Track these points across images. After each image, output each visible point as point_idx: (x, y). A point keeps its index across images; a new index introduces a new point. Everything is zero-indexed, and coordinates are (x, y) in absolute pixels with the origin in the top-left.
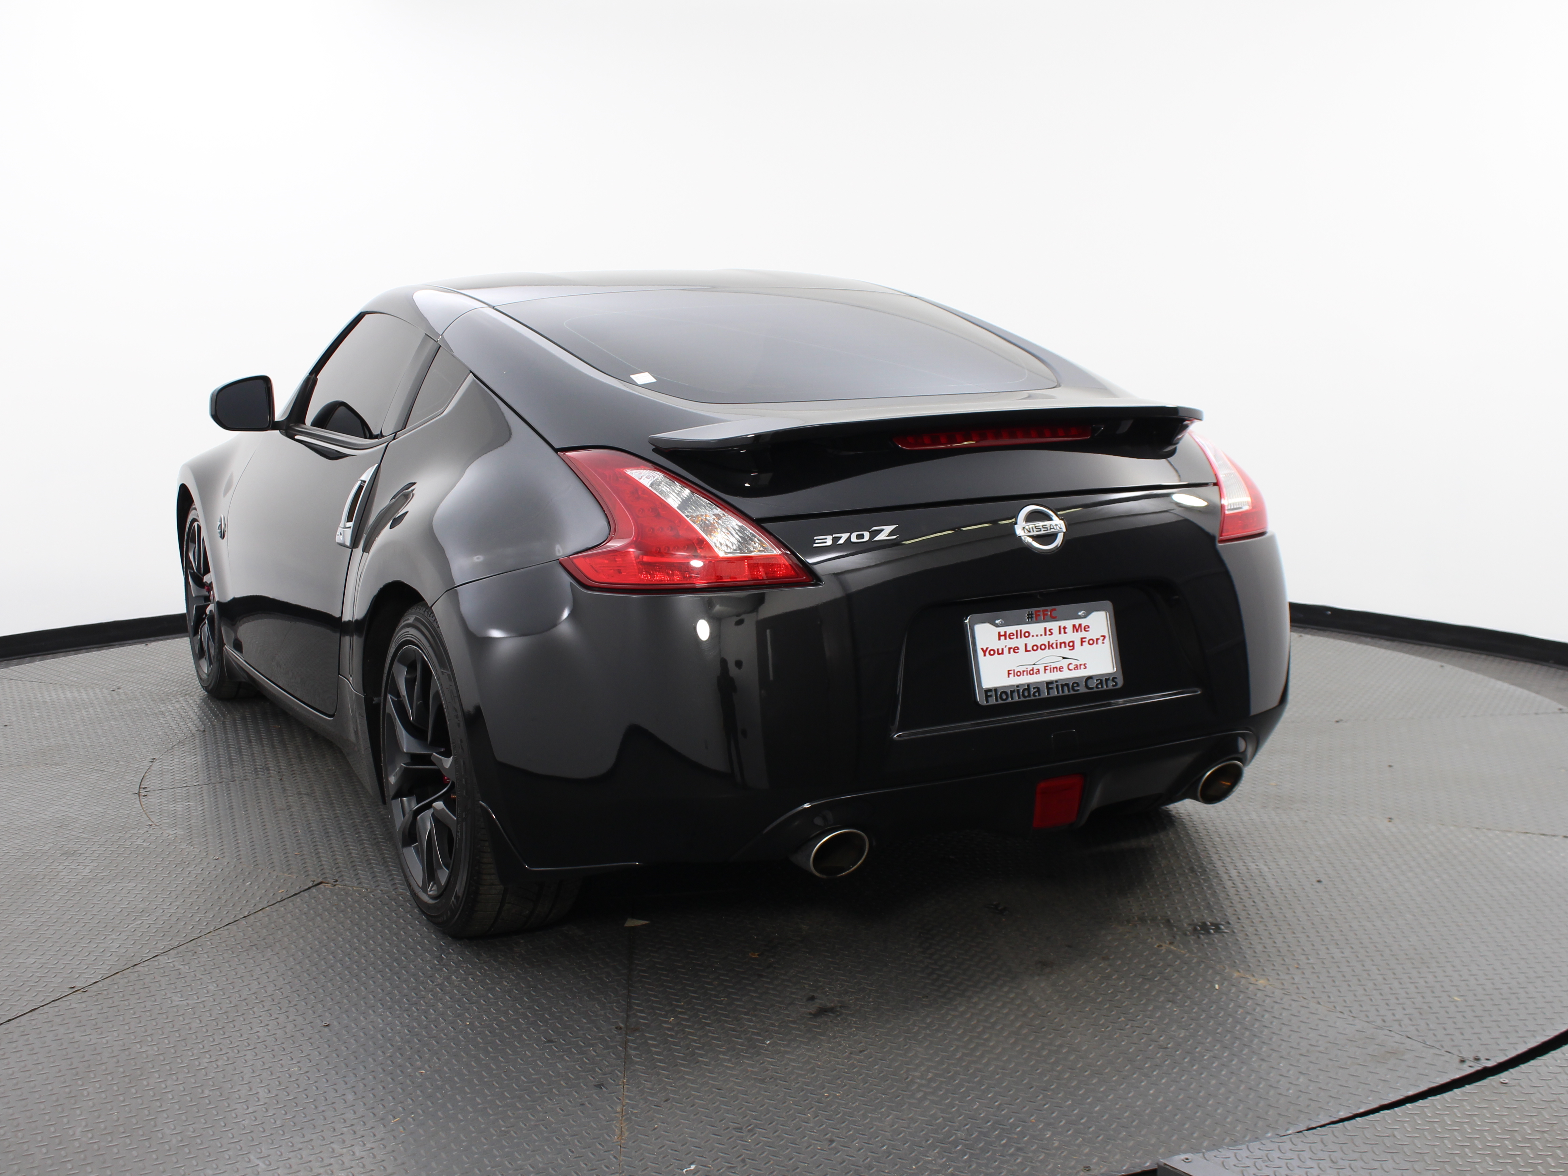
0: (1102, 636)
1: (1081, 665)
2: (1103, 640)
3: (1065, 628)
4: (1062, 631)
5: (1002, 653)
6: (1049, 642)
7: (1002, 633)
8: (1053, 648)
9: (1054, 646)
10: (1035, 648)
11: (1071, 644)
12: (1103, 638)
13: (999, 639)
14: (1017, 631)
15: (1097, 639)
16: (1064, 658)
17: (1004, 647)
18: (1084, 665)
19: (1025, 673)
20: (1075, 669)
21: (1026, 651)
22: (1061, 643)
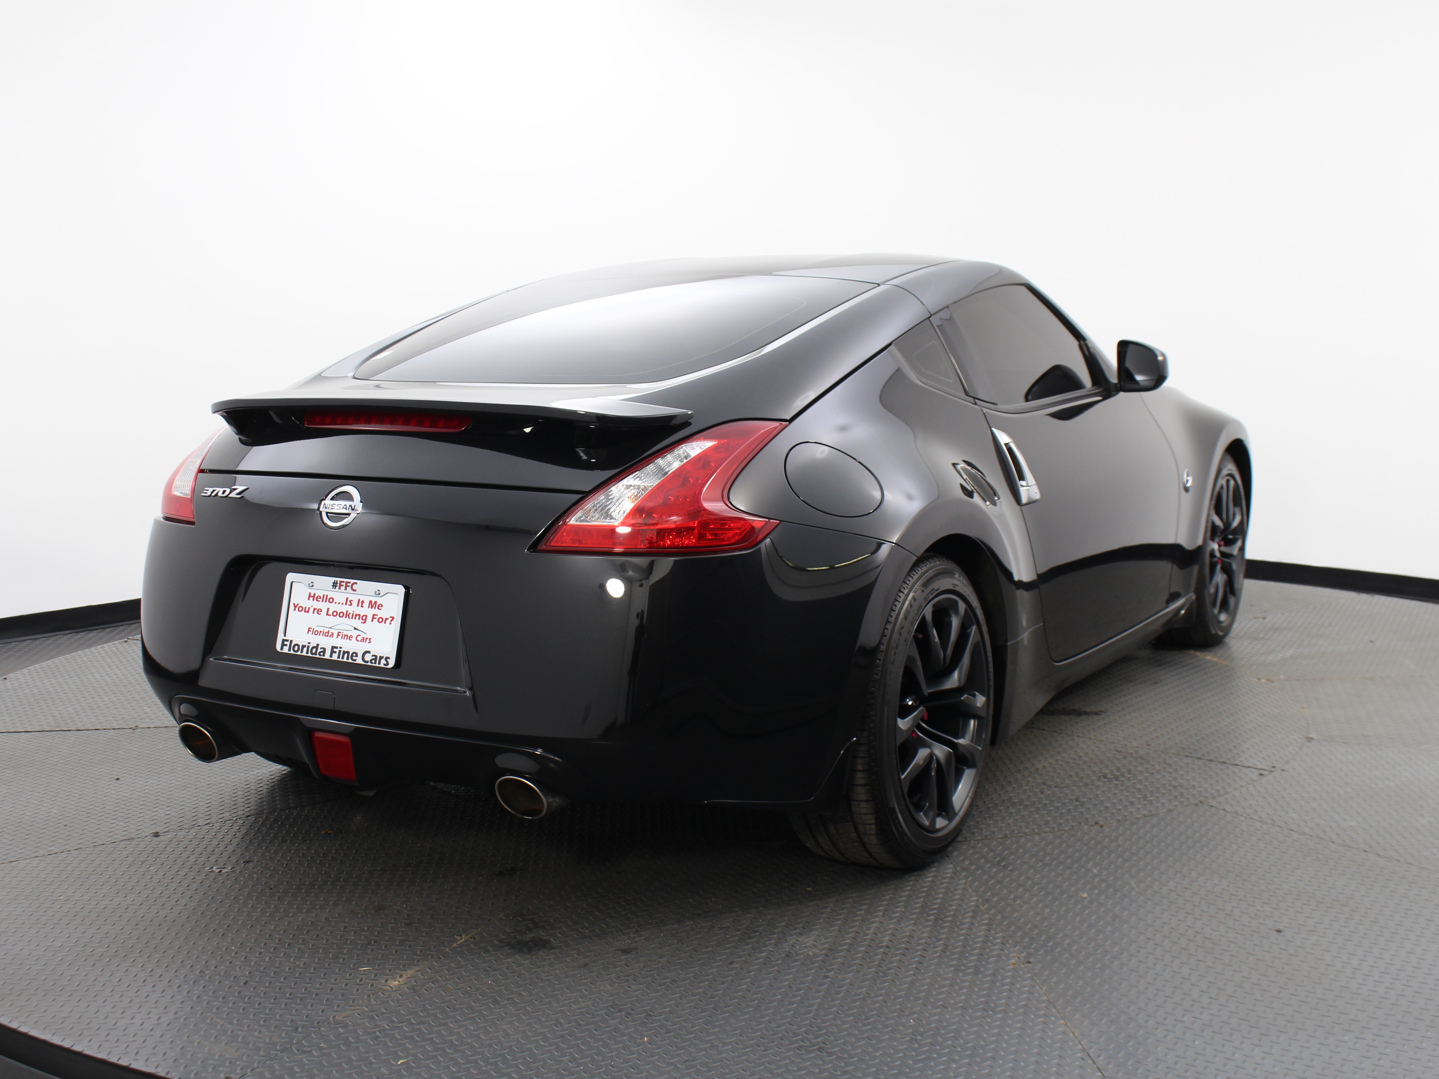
0: (391, 617)
1: (367, 639)
2: (391, 621)
3: (363, 602)
4: (360, 604)
5: (308, 612)
6: (347, 611)
7: (312, 595)
8: (349, 618)
9: (351, 616)
10: (335, 614)
11: (364, 618)
12: (391, 619)
13: (309, 599)
14: (324, 595)
15: (386, 619)
16: (355, 629)
17: (310, 607)
18: (370, 639)
19: (322, 633)
20: (361, 641)
21: (327, 614)
22: (356, 615)
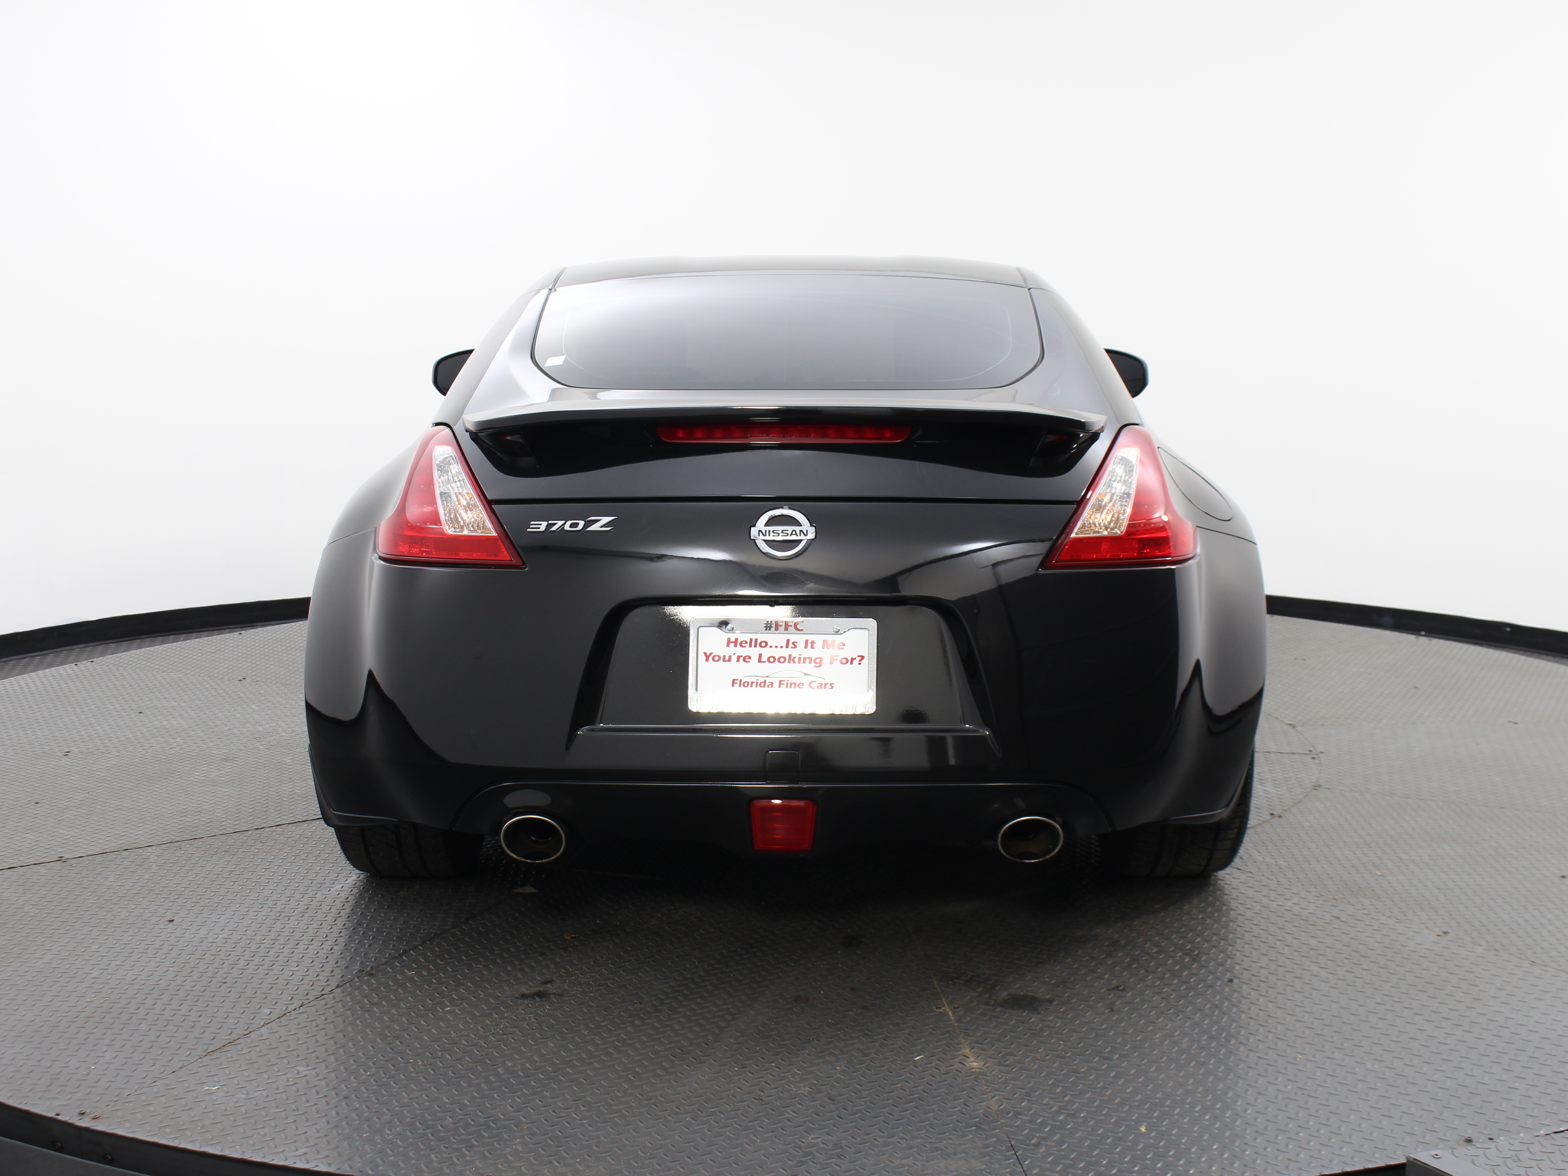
0: (859, 656)
1: (826, 684)
2: (860, 660)
3: (813, 643)
4: (809, 645)
5: (729, 660)
6: (790, 656)
7: (733, 640)
8: (794, 662)
9: (796, 660)
10: (771, 660)
11: (818, 661)
12: (860, 658)
13: (728, 645)
14: (751, 640)
15: (853, 659)
16: (806, 674)
17: (732, 654)
18: (831, 685)
19: (754, 685)
20: (818, 687)
21: (760, 661)
22: (805, 659)
